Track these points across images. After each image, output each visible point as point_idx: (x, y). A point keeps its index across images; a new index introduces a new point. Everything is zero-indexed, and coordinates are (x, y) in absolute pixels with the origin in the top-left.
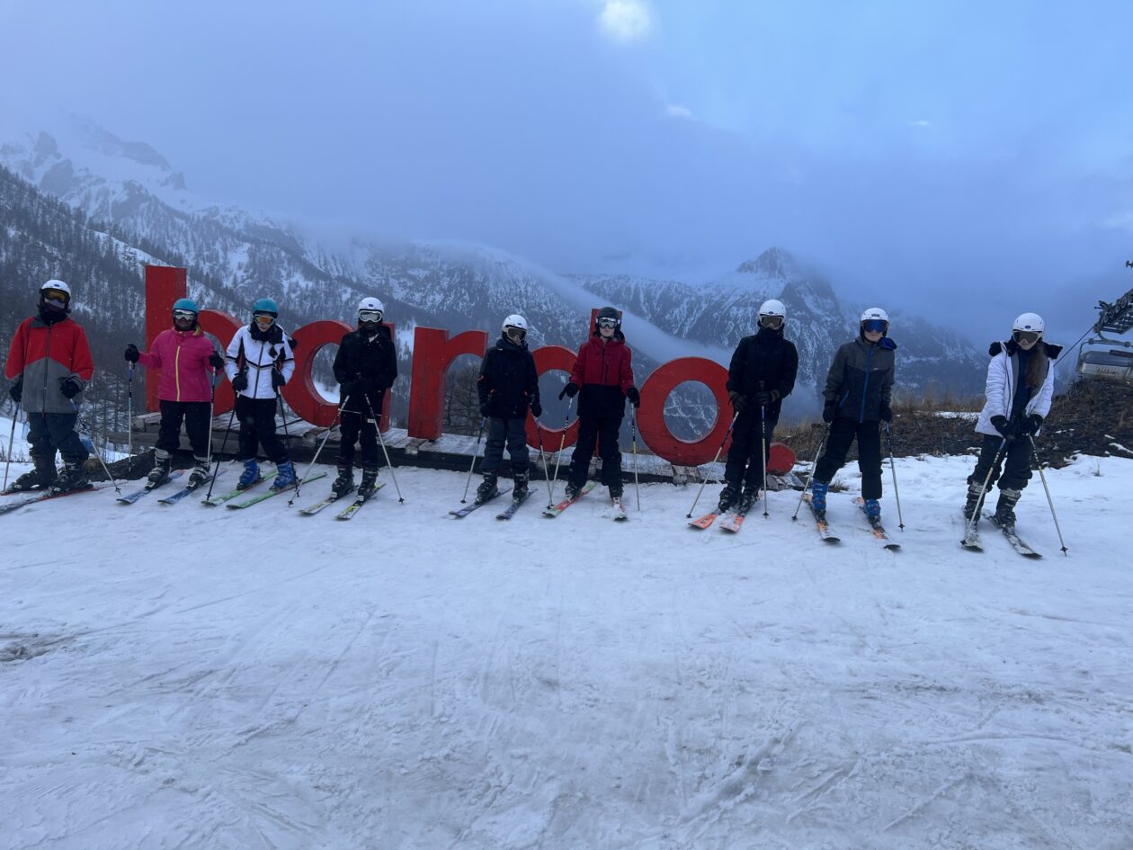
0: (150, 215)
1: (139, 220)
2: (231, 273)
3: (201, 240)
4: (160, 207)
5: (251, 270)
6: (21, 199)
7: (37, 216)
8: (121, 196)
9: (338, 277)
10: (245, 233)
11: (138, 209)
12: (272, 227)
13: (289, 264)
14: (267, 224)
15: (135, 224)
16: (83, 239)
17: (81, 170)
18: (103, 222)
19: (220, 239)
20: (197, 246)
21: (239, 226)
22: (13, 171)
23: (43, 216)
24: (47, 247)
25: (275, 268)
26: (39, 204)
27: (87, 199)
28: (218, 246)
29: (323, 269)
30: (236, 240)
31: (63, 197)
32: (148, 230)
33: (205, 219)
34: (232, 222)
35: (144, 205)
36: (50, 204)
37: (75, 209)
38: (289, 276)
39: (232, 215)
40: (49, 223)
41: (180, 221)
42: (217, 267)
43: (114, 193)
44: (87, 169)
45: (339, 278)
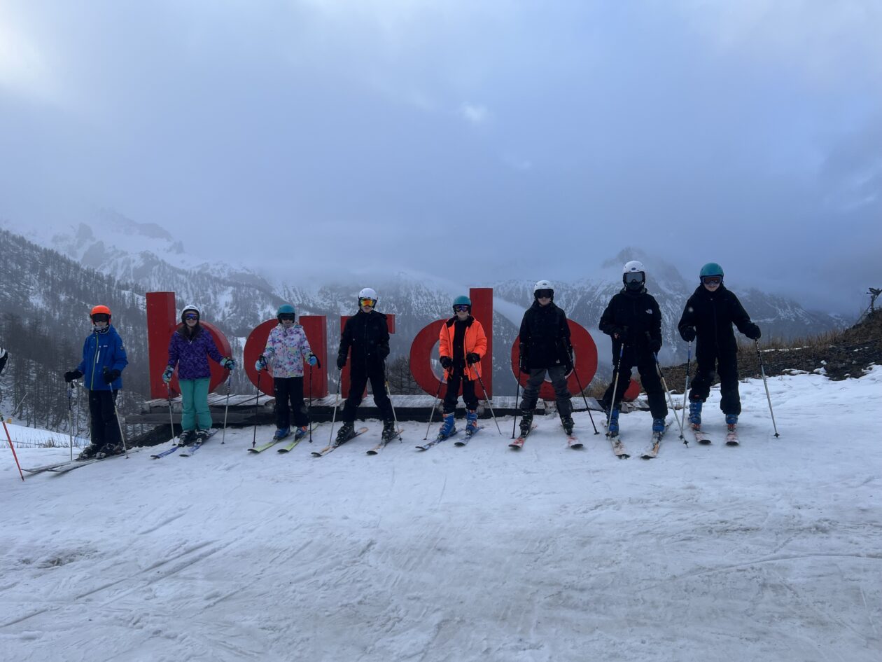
0: (160, 274)
1: (152, 279)
2: (220, 310)
3: (197, 288)
4: (166, 268)
5: (235, 307)
6: (68, 273)
7: (80, 284)
8: (139, 263)
9: (299, 304)
10: (229, 280)
11: (151, 271)
12: (248, 273)
13: (262, 299)
14: (244, 271)
15: (150, 282)
16: (113, 298)
17: (110, 248)
18: (127, 283)
19: (211, 286)
20: (195, 293)
21: (224, 275)
22: (62, 253)
23: (85, 283)
24: (88, 305)
25: (252, 303)
26: (81, 274)
27: (115, 268)
28: (210, 291)
29: (287, 300)
30: (222, 286)
31: (99, 269)
32: (159, 286)
33: (199, 273)
34: (219, 273)
35: (155, 268)
36: (89, 275)
37: (107, 276)
38: (263, 308)
39: (218, 267)
40: (89, 288)
41: (182, 277)
42: (209, 307)
43: (134, 261)
44: (114, 247)
45: (299, 306)
